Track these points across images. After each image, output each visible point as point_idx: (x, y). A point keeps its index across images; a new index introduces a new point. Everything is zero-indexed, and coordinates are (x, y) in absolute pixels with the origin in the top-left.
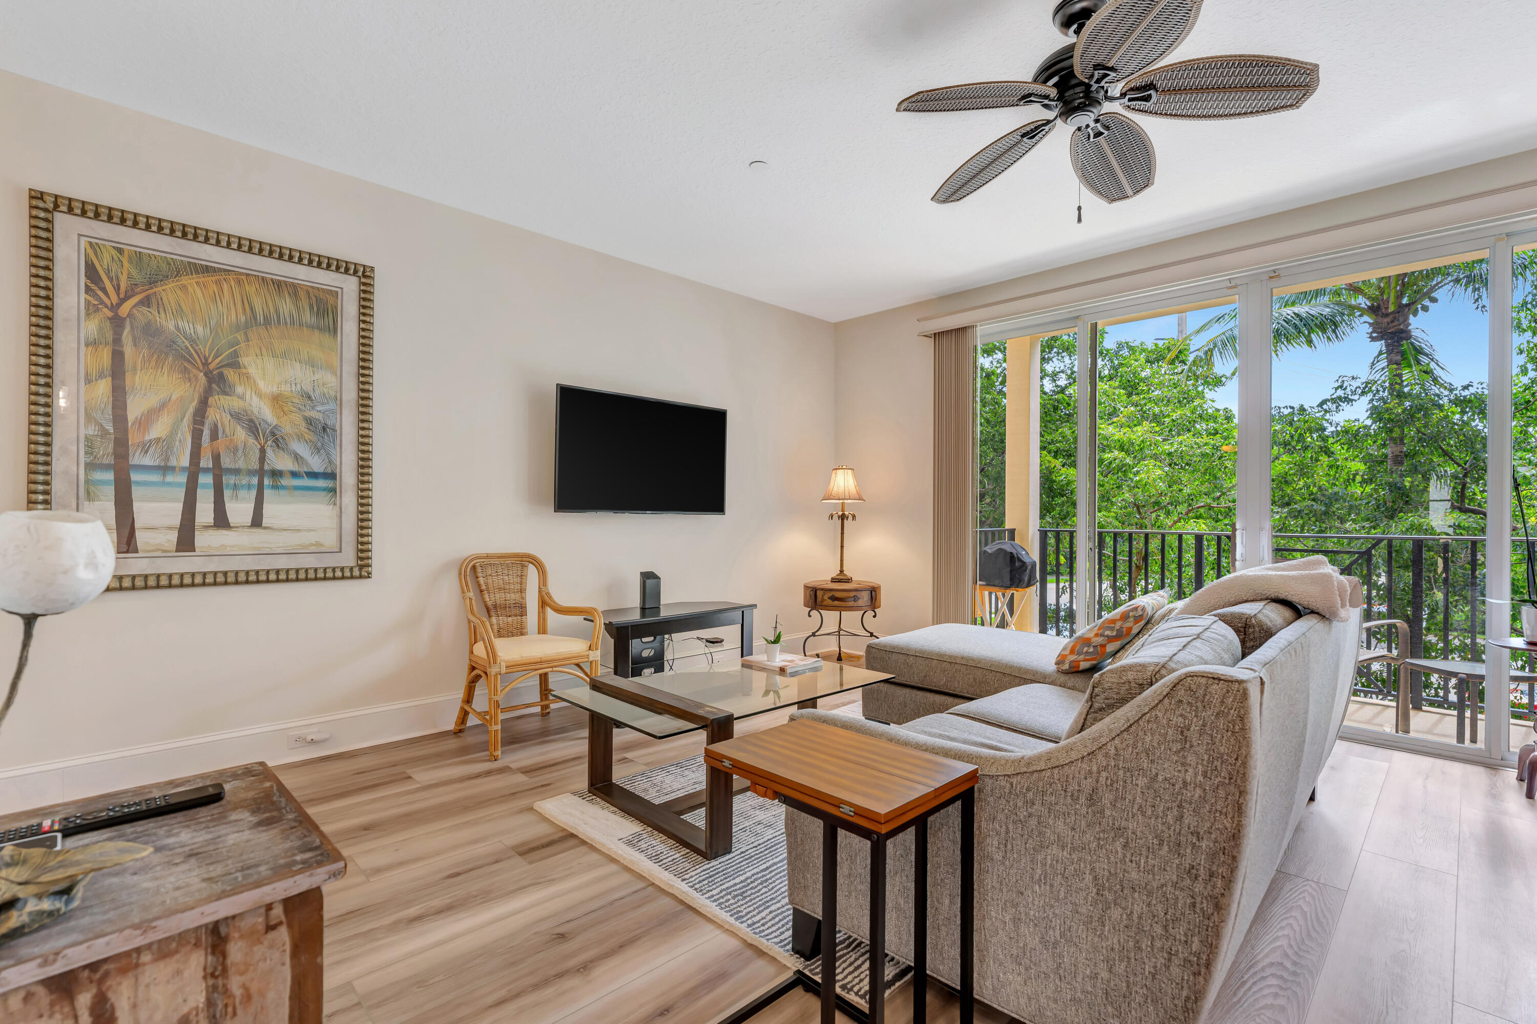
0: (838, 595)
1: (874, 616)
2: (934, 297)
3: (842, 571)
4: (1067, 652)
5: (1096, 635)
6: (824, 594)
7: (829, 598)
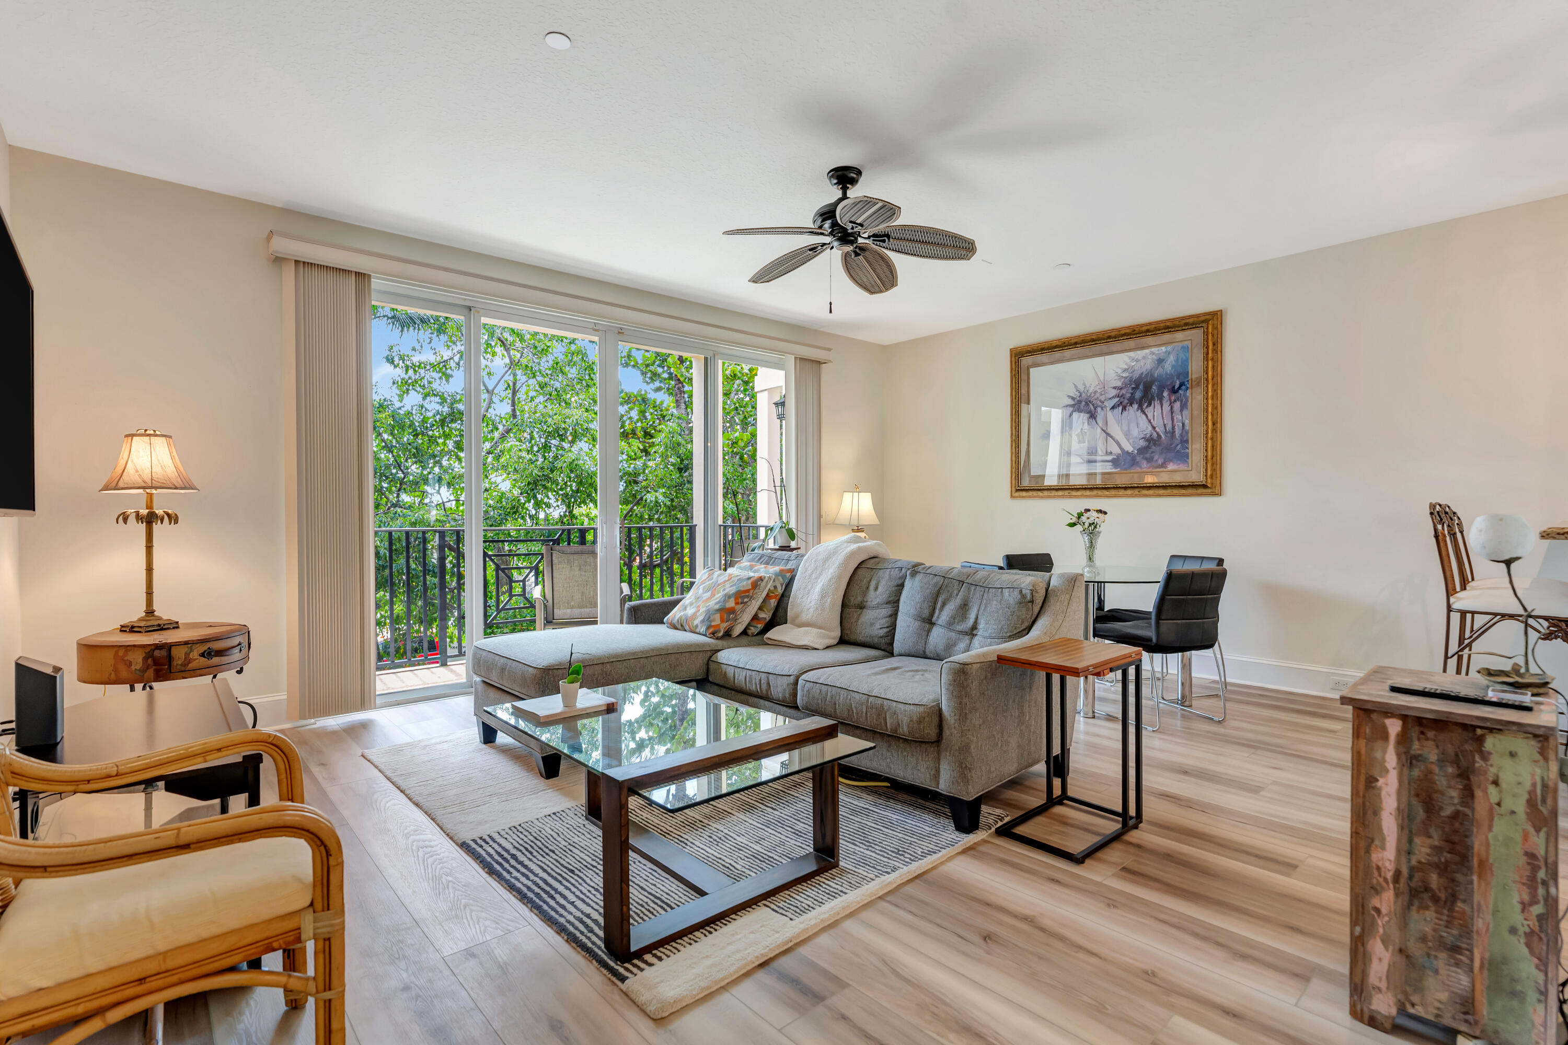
0: (217, 646)
1: (240, 674)
3: (150, 612)
4: (718, 622)
5: (737, 603)
6: (192, 651)
7: (202, 655)
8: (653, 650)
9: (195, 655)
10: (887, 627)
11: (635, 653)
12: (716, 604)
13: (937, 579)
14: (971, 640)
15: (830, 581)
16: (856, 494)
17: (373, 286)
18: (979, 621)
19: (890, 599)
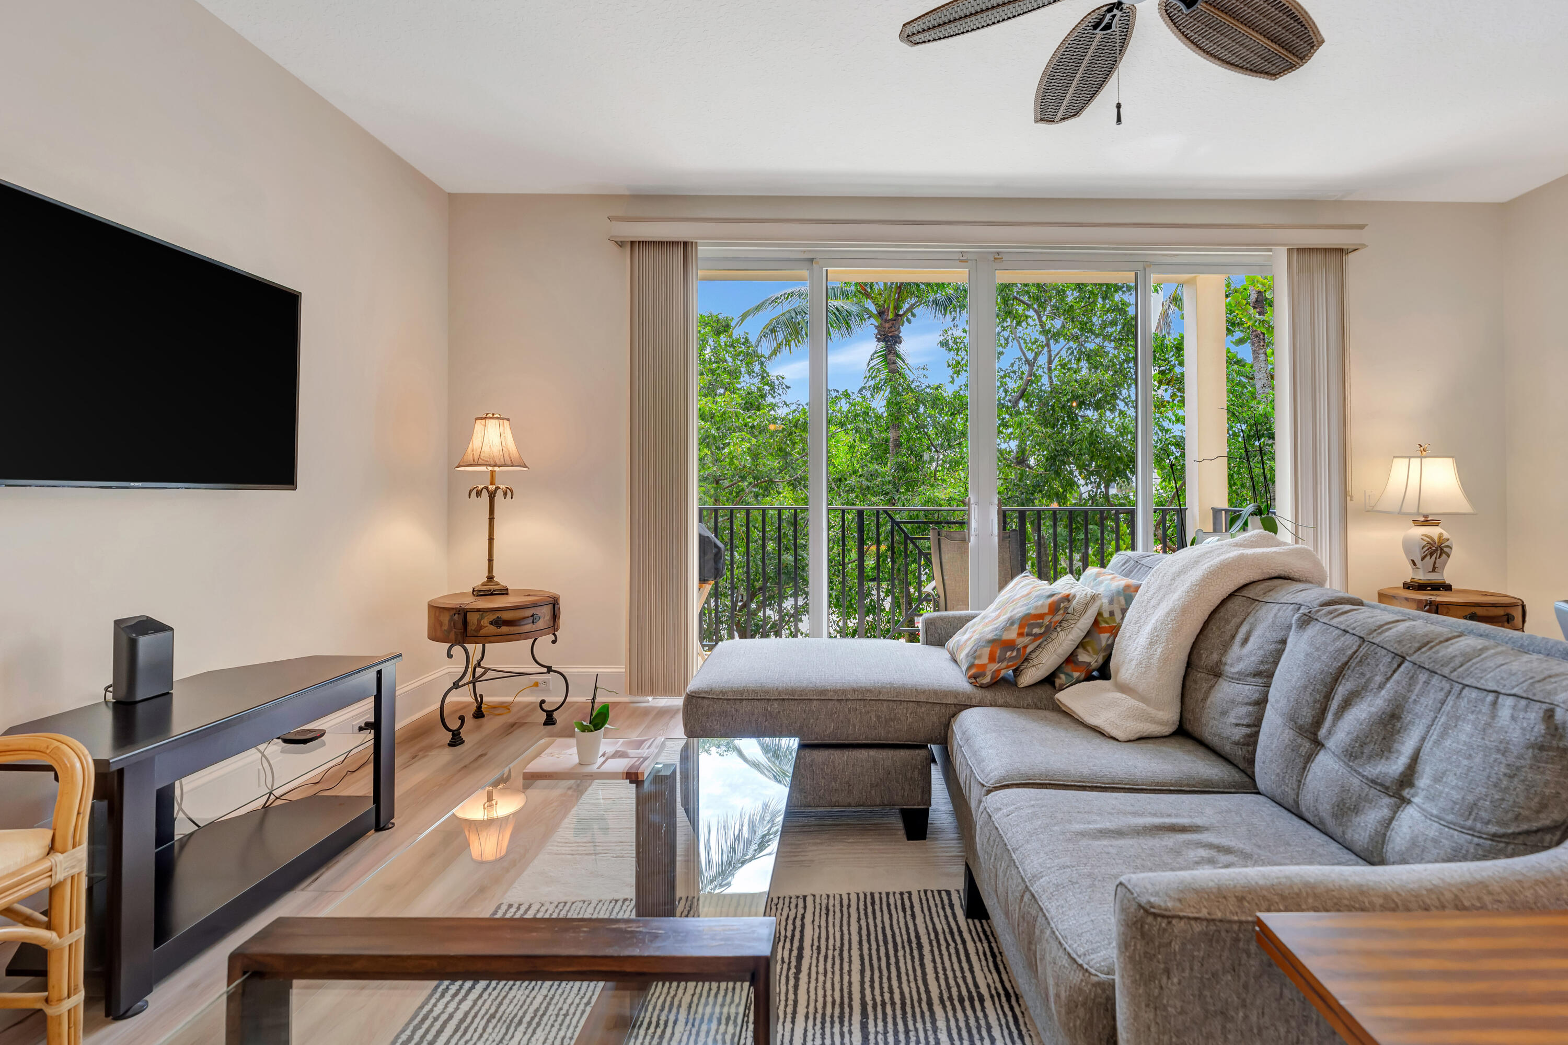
0: (506, 616)
1: (554, 642)
2: (627, 193)
3: (490, 578)
4: (985, 660)
5: (1021, 635)
6: (482, 618)
7: (491, 623)
8: (854, 690)
9: (485, 622)
10: (1248, 726)
11: (823, 692)
12: (992, 631)
13: (1349, 640)
14: (1396, 810)
15: (1168, 613)
16: (1415, 462)
17: (699, 255)
18: (1419, 768)
19: (1262, 668)
